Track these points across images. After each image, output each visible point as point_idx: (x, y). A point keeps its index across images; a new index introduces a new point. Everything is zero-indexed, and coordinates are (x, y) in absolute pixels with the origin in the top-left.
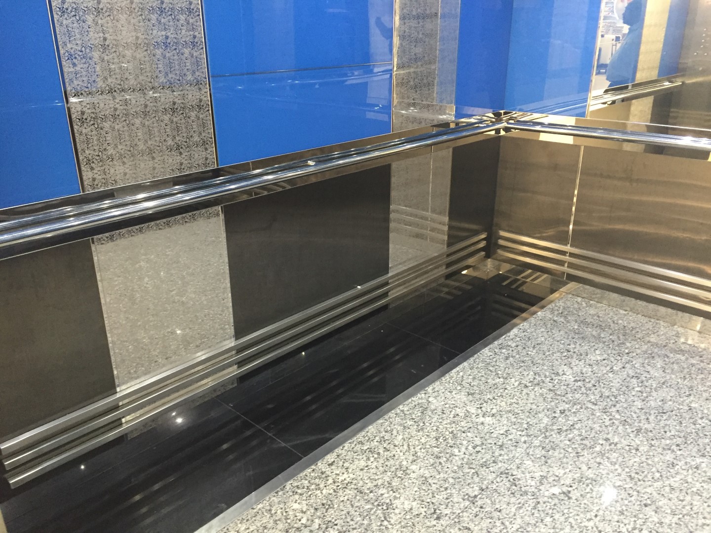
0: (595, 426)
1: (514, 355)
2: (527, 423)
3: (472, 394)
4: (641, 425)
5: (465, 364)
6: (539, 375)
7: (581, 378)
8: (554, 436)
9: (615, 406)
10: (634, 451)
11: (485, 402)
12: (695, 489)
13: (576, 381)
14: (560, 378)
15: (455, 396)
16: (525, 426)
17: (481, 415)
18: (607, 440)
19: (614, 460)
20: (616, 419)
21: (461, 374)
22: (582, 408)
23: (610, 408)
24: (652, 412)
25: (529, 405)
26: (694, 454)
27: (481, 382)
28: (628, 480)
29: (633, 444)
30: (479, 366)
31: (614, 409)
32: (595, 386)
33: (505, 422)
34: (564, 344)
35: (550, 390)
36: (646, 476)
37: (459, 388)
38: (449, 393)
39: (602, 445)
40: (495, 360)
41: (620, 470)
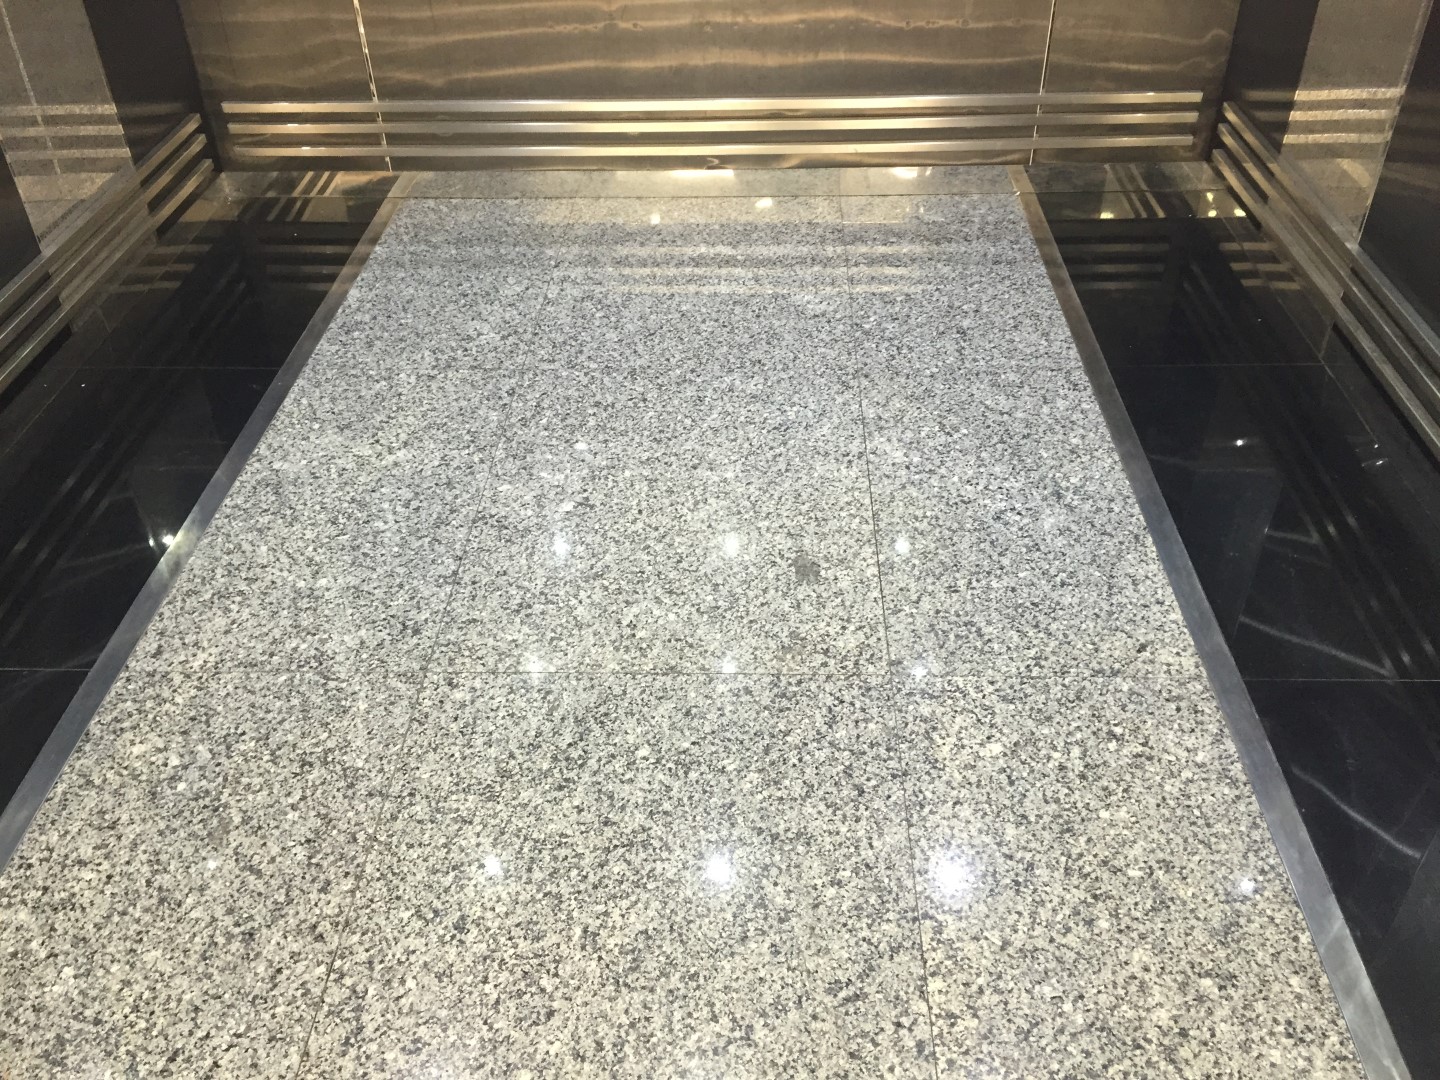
0: (570, 392)
1: (379, 334)
2: (469, 432)
3: (348, 426)
4: (632, 363)
5: (300, 382)
6: (442, 352)
7: (508, 330)
8: (520, 432)
9: (581, 352)
10: (641, 404)
11: (378, 429)
12: (742, 419)
13: (503, 338)
14: (477, 343)
15: (317, 442)
16: (468, 437)
17: (385, 453)
18: (597, 404)
19: (623, 428)
20: (594, 370)
21: (304, 401)
22: (536, 375)
23: (577, 358)
24: (636, 340)
25: (454, 403)
26: (719, 374)
27: (350, 402)
28: (655, 445)
29: (635, 394)
30: (329, 376)
31: (582, 358)
32: (536, 334)
33: (432, 446)
34: (450, 286)
35: (473, 368)
36: (675, 430)
37: (316, 426)
38: (303, 442)
39: (594, 414)
40: (349, 355)
41: (637, 438)
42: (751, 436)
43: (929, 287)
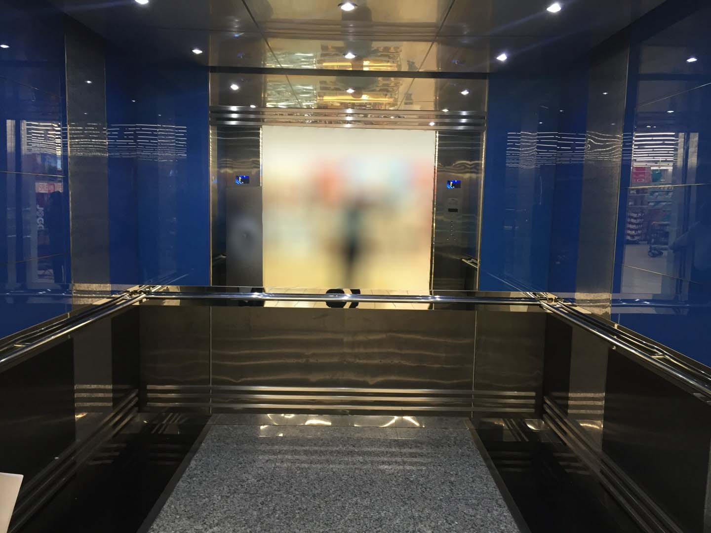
0: (288, 503)
1: (204, 479)
2: (244, 520)
3: (192, 517)
4: (313, 492)
5: (171, 498)
6: (232, 486)
7: (260, 478)
8: (267, 520)
9: (292, 487)
10: (319, 509)
11: (205, 518)
13: (258, 481)
14: (247, 483)
15: (178, 523)
16: (244, 522)
17: (208, 528)
18: (300, 509)
19: (311, 519)
20: (298, 495)
21: (173, 506)
22: (272, 496)
23: (290, 489)
24: (315, 482)
25: (237, 508)
27: (192, 507)
28: (325, 526)
29: (315, 505)
30: (183, 496)
31: (292, 489)
32: (272, 480)
33: (229, 525)
34: (234, 460)
35: (245, 493)
36: (334, 520)
37: (178, 517)
38: (172, 523)
39: (298, 513)
40: (192, 487)
41: (318, 523)
42: (366, 523)
43: (436, 464)
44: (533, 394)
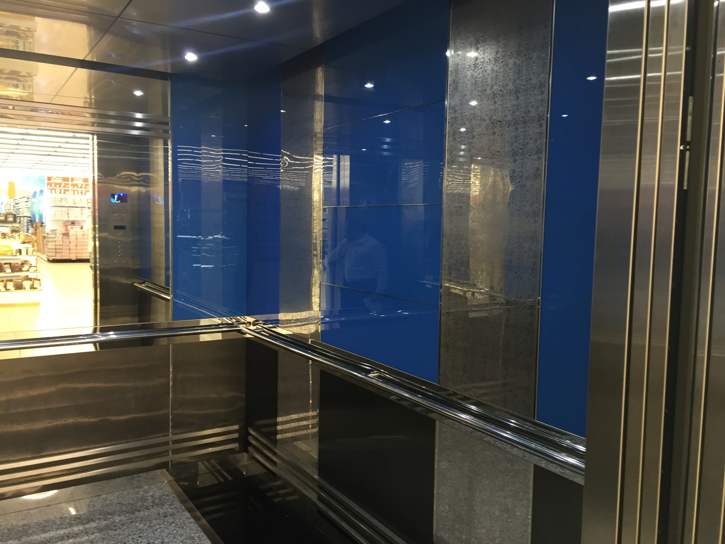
44: (236, 427)
